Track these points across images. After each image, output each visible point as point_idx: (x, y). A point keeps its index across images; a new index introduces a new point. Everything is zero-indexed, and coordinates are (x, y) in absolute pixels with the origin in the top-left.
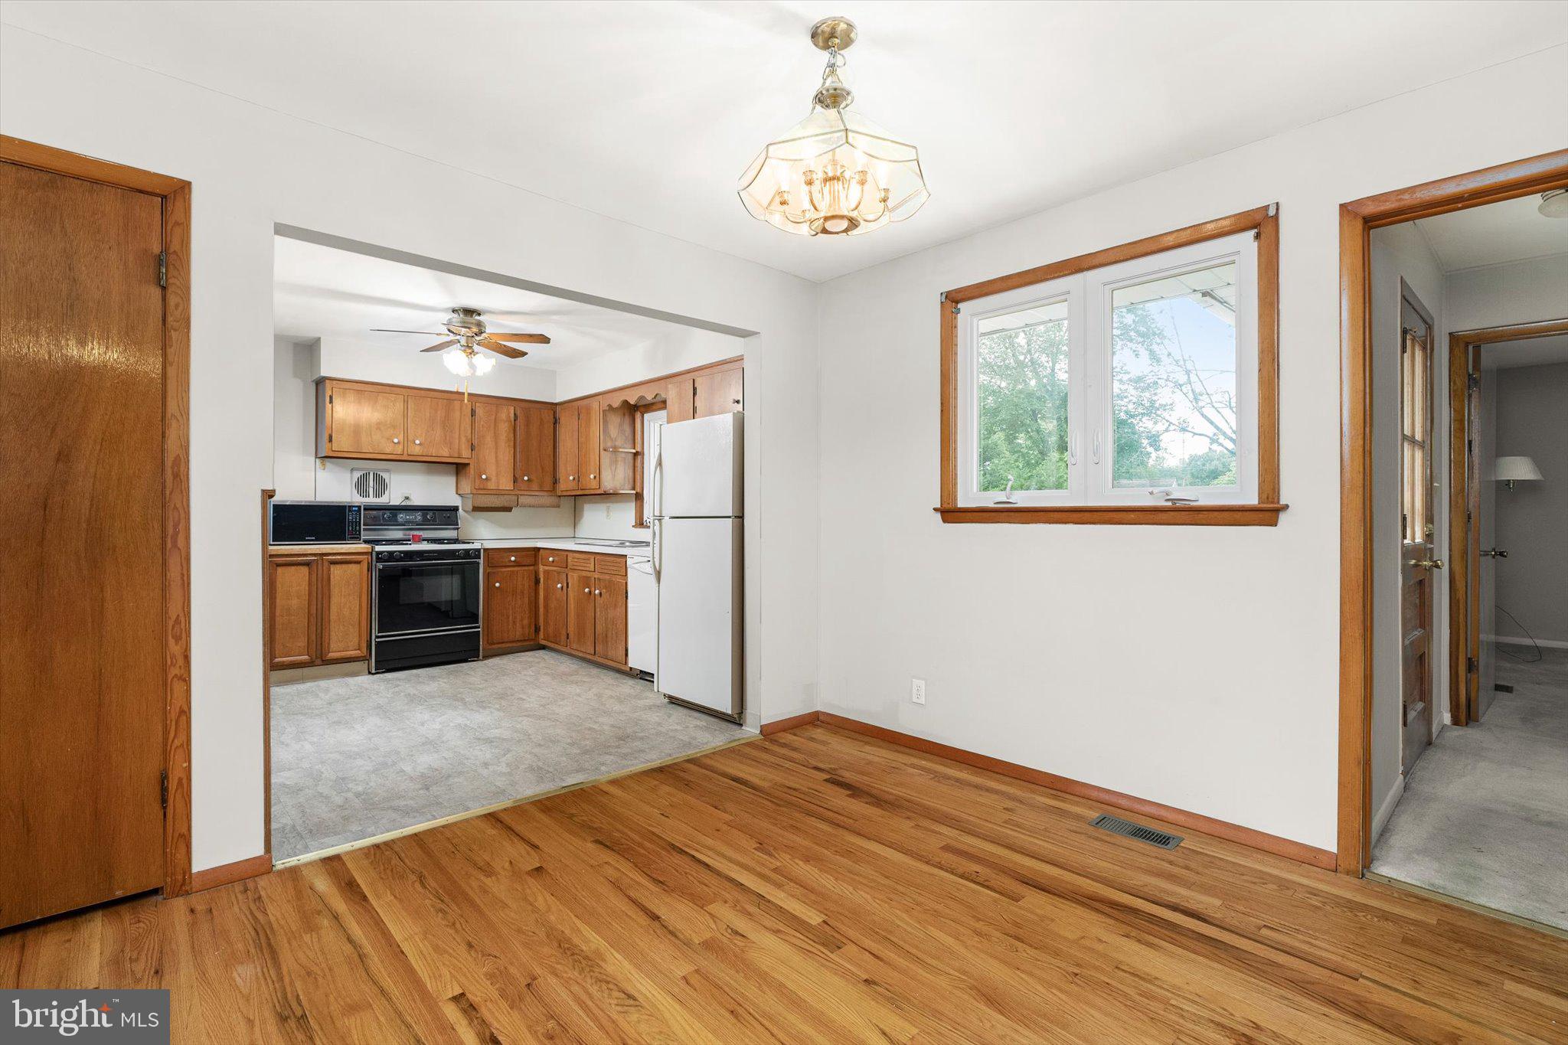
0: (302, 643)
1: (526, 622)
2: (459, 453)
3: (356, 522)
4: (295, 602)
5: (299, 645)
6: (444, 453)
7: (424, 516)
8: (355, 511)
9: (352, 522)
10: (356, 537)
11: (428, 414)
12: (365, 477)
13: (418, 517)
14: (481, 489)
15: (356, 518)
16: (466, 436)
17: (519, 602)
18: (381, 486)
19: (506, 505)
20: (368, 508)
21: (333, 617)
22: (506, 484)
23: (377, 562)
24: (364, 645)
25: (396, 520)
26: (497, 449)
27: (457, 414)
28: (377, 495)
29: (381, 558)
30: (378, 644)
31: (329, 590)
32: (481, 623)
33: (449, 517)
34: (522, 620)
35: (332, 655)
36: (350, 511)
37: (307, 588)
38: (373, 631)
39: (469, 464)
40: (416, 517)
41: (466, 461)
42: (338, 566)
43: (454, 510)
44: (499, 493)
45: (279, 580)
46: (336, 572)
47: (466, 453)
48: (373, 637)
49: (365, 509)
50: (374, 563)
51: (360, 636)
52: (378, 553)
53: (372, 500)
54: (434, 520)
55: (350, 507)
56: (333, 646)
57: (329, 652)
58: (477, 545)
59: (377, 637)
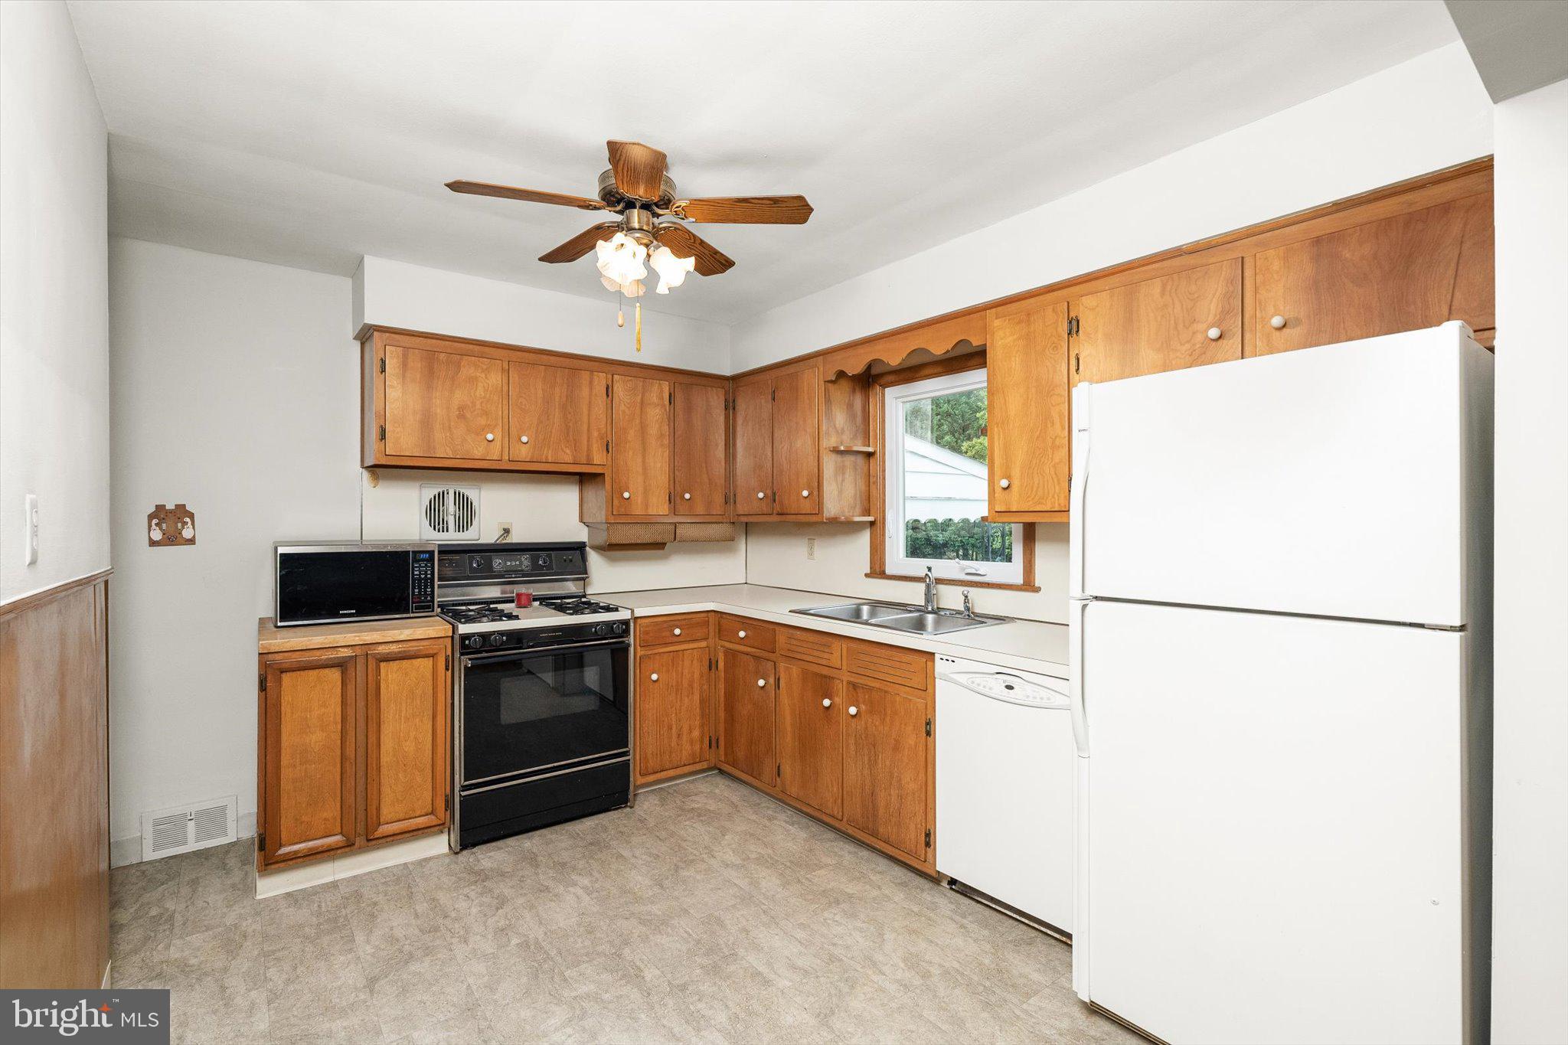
0: (331, 811)
1: (696, 733)
2: (588, 456)
3: (426, 579)
4: (316, 738)
5: (325, 815)
6: (565, 457)
7: (534, 561)
8: (423, 560)
9: (420, 579)
10: (425, 606)
11: (540, 393)
12: (441, 497)
13: (525, 561)
14: (619, 513)
15: (426, 574)
16: (599, 430)
17: (686, 700)
18: (467, 512)
19: (659, 539)
20: (446, 551)
21: (385, 759)
22: (659, 507)
23: (462, 654)
24: (440, 804)
25: (490, 567)
26: (644, 450)
27: (585, 392)
28: (462, 526)
29: (468, 647)
30: (464, 801)
31: (379, 709)
32: (631, 745)
33: (571, 561)
34: (690, 731)
35: (385, 829)
36: (415, 560)
37: (339, 710)
38: (457, 777)
39: (604, 474)
40: (521, 563)
41: (599, 470)
42: (394, 665)
43: (577, 549)
44: (647, 522)
45: (286, 699)
46: (391, 674)
47: (599, 457)
48: (457, 789)
49: (440, 552)
50: (457, 655)
51: (434, 788)
52: (465, 637)
53: (453, 537)
54: (550, 567)
55: (414, 552)
56: (387, 812)
57: (379, 824)
58: (623, 615)
59: (464, 788)
